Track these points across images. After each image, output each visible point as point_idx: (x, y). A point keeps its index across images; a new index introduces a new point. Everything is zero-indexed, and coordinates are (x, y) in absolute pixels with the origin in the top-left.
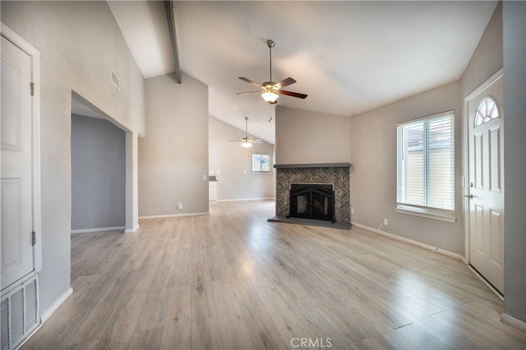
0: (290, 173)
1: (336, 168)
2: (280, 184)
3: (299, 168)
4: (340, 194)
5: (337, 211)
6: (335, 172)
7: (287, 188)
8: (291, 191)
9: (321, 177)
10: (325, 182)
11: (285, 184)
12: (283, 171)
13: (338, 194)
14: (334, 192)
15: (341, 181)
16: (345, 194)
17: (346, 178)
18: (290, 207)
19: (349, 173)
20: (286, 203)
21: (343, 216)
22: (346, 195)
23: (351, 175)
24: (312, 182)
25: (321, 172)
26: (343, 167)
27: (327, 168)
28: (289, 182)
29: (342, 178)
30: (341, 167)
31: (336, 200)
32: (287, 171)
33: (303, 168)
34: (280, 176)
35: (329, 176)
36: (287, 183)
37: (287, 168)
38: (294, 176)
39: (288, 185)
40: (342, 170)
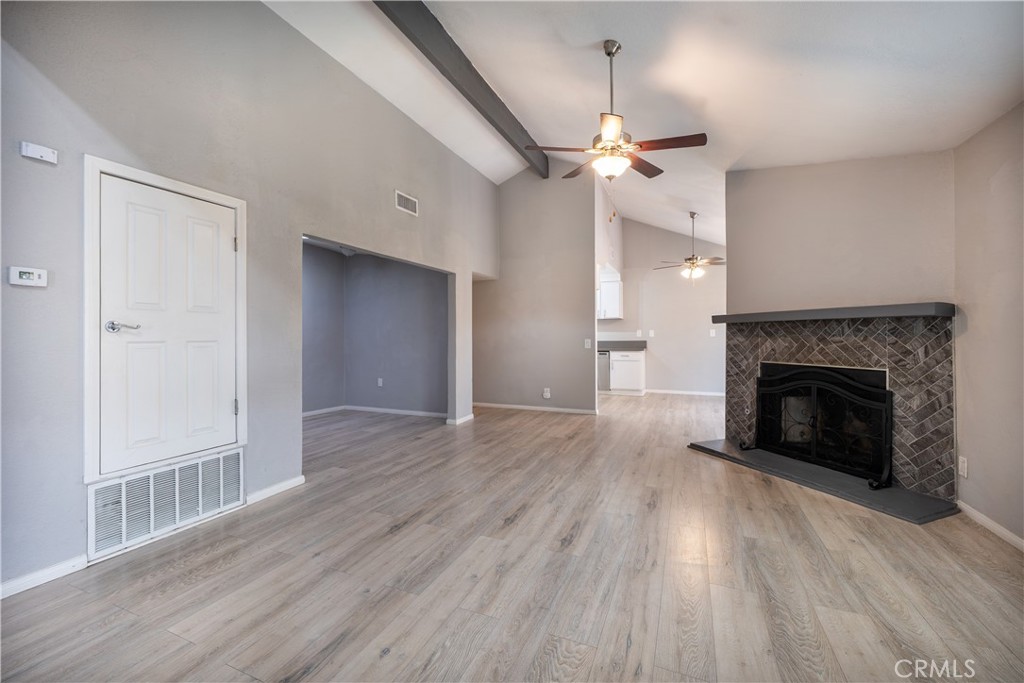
0: (757, 336)
1: (899, 319)
2: (735, 362)
3: (781, 323)
4: (915, 404)
5: (900, 457)
6: (893, 332)
7: (751, 374)
8: (760, 383)
9: (845, 348)
10: (860, 363)
11: (745, 362)
12: (741, 331)
13: (906, 403)
14: (891, 394)
15: (916, 362)
16: (932, 405)
17: (938, 353)
18: (758, 421)
19: (948, 335)
20: (748, 412)
21: (924, 473)
22: (940, 406)
23: (960, 345)
24: (818, 361)
25: (847, 331)
26: (924, 317)
27: (867, 321)
28: (756, 358)
29: (921, 351)
30: (916, 318)
31: (896, 420)
32: (751, 332)
33: (793, 322)
34: (735, 341)
35: (873, 345)
36: (750, 360)
37: (751, 323)
38: (768, 344)
39: (754, 365)
40: (920, 328)
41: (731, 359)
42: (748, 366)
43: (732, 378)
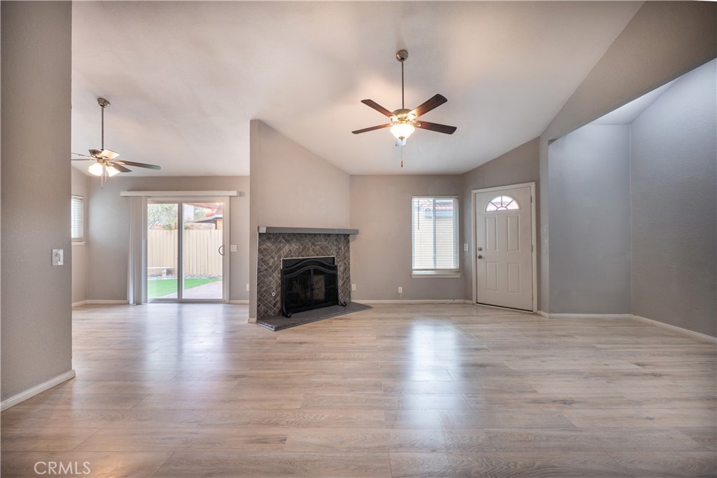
0: (280, 242)
1: (337, 235)
2: (264, 262)
3: (294, 234)
4: (342, 268)
5: (339, 291)
6: (336, 240)
7: (276, 268)
8: (282, 273)
9: (322, 248)
10: (327, 254)
11: (272, 260)
12: (269, 239)
14: (337, 266)
15: (342, 252)
16: (345, 268)
17: (346, 248)
19: (349, 242)
20: (274, 294)
21: (344, 295)
23: (352, 244)
24: (312, 256)
25: (323, 240)
26: (344, 235)
27: (329, 235)
28: (280, 257)
29: (343, 247)
31: (338, 276)
32: (276, 239)
33: (300, 234)
34: (264, 246)
35: (331, 246)
36: (276, 259)
37: (276, 234)
38: (287, 247)
39: (278, 262)
41: (262, 259)
42: (274, 263)
43: (262, 273)
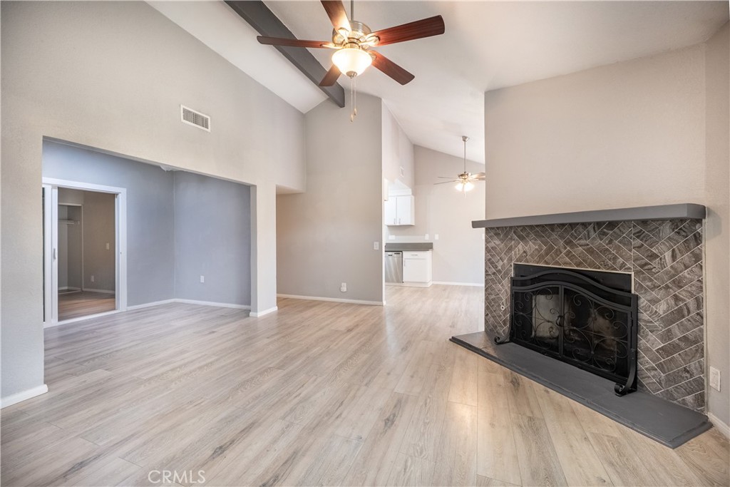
0: (512, 239)
1: (644, 222)
2: (492, 263)
3: (531, 227)
4: (662, 308)
5: (646, 362)
6: (639, 235)
7: (506, 273)
8: (514, 282)
9: (591, 251)
10: (606, 266)
11: (501, 263)
12: (497, 234)
13: (652, 307)
14: (637, 298)
15: (663, 265)
16: (680, 311)
17: (685, 257)
18: (512, 317)
19: (698, 239)
20: (503, 308)
21: (671, 380)
22: (687, 313)
24: (566, 263)
25: (593, 235)
26: (672, 220)
27: (612, 225)
28: (510, 259)
29: (668, 255)
30: (663, 220)
31: (641, 323)
32: (506, 235)
33: (543, 226)
34: (493, 245)
35: (618, 248)
36: (505, 261)
37: (506, 228)
38: (520, 246)
39: (507, 266)
40: (667, 231)
41: (490, 260)
42: (503, 266)
43: (490, 277)
